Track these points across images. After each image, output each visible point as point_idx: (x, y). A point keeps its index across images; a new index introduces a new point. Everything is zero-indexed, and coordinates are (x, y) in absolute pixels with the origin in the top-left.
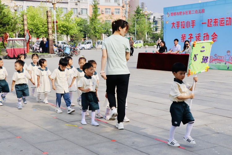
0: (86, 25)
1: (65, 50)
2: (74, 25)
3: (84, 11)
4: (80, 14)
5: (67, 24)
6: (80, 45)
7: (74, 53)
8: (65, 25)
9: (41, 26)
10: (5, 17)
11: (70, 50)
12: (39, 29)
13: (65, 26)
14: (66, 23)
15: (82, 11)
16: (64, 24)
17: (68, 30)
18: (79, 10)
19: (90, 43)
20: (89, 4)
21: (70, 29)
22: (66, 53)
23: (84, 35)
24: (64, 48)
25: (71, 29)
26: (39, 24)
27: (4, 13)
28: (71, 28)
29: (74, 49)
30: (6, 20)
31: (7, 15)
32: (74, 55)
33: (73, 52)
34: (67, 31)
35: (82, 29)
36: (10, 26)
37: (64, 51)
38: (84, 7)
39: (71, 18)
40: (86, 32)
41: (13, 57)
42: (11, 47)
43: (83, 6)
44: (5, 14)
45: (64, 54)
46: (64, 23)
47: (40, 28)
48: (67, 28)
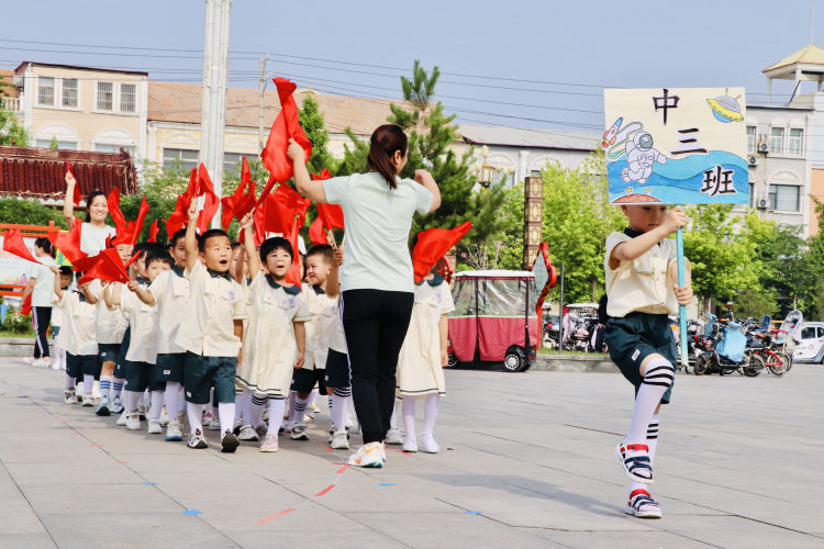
0: (793, 256)
1: (720, 339)
2: (743, 249)
3: (786, 197)
4: (764, 209)
5: (711, 244)
6: (795, 321)
7: (765, 359)
8: (700, 248)
9: (592, 249)
10: (453, 174)
11: (748, 346)
12: (579, 263)
13: (698, 253)
14: (703, 239)
15: (774, 196)
16: (697, 243)
17: (715, 269)
18: (762, 192)
19: (820, 335)
20: (809, 165)
21: (721, 267)
22: (725, 359)
23: (779, 302)
24: (714, 333)
25: (726, 265)
26: (582, 240)
27: (450, 155)
28: (729, 264)
29: (767, 340)
30: (455, 186)
31: (461, 168)
32: (765, 371)
33: (759, 353)
34: (708, 274)
35: (770, 274)
36: (469, 214)
37: (714, 345)
38: (785, 176)
39: (729, 217)
40: (792, 290)
41: (471, 358)
42: (469, 313)
43: (781, 172)
44: (454, 162)
45: (713, 359)
46: (694, 239)
47: (584, 257)
48: (707, 262)
